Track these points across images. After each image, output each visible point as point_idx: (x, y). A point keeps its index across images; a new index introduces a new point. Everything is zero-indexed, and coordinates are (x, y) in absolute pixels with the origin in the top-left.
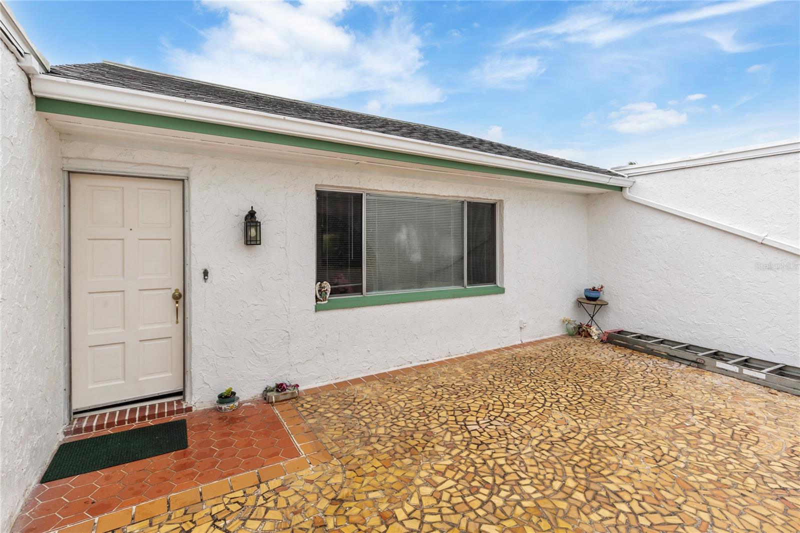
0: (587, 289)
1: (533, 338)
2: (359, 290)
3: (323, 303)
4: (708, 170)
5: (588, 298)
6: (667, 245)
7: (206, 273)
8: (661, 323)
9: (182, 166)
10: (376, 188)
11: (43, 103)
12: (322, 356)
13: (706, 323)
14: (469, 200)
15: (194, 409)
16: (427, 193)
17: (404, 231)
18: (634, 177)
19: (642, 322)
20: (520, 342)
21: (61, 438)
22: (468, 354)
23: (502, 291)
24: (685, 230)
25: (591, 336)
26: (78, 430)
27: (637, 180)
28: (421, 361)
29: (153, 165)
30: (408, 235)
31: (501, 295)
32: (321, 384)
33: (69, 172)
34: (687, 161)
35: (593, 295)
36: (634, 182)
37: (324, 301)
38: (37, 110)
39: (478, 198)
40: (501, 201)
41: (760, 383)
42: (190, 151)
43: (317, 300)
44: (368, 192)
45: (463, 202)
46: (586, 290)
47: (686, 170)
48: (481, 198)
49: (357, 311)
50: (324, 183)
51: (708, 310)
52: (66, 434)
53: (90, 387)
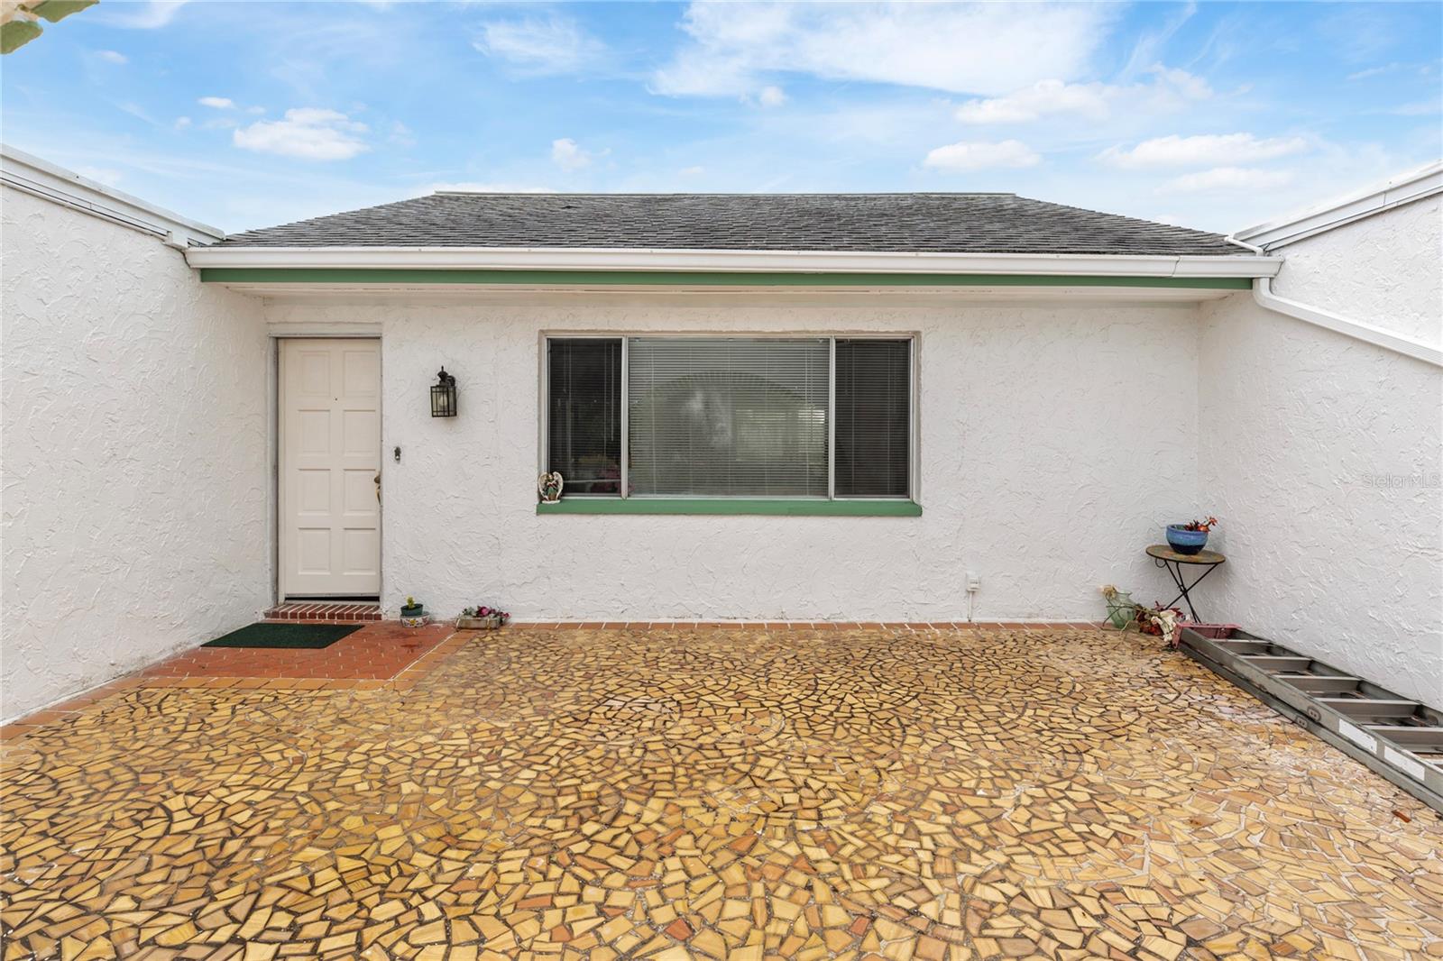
0: (1173, 527)
1: (1007, 616)
2: (615, 489)
3: (549, 502)
4: (1435, 211)
5: (1177, 548)
6: (1345, 420)
7: (398, 452)
8: (1332, 620)
9: (374, 321)
10: (635, 329)
11: (207, 274)
12: (546, 580)
13: (1426, 630)
14: (841, 336)
15: (383, 617)
16: (735, 329)
17: (699, 396)
18: (1283, 251)
19: (1293, 615)
20: (966, 620)
21: (261, 618)
22: (824, 622)
23: (916, 511)
24: (1383, 379)
25: (1162, 633)
26: (275, 615)
27: (1287, 257)
28: (721, 617)
29: (344, 323)
30: (707, 404)
31: (913, 519)
32: (543, 620)
33: (277, 338)
34: (1385, 192)
35: (1189, 539)
36: (1282, 263)
37: (550, 499)
38: (202, 281)
39: (857, 332)
40: (917, 333)
41: (1410, 790)
42: (382, 302)
43: (541, 498)
44: (632, 335)
45: (827, 341)
46: (1173, 529)
47: (1388, 218)
48: (863, 332)
49: (602, 519)
50: (552, 328)
51: (1431, 595)
52: (267, 615)
53: (300, 573)
